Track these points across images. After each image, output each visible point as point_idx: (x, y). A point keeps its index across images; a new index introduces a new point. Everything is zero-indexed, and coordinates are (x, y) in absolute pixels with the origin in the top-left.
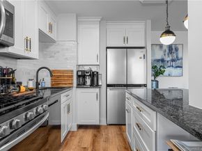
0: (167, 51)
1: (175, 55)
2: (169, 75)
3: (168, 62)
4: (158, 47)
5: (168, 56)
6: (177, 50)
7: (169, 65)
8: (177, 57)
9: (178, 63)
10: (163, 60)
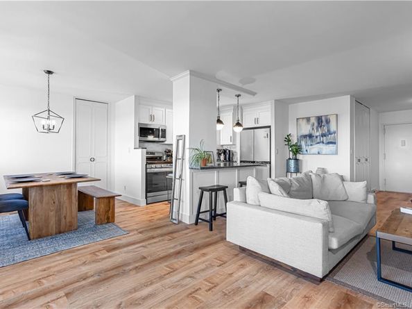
0: (316, 124)
1: (325, 129)
2: (319, 153)
3: (317, 137)
4: (305, 121)
5: (317, 130)
6: (328, 122)
7: (318, 141)
8: (329, 131)
9: (330, 138)
10: (310, 136)
